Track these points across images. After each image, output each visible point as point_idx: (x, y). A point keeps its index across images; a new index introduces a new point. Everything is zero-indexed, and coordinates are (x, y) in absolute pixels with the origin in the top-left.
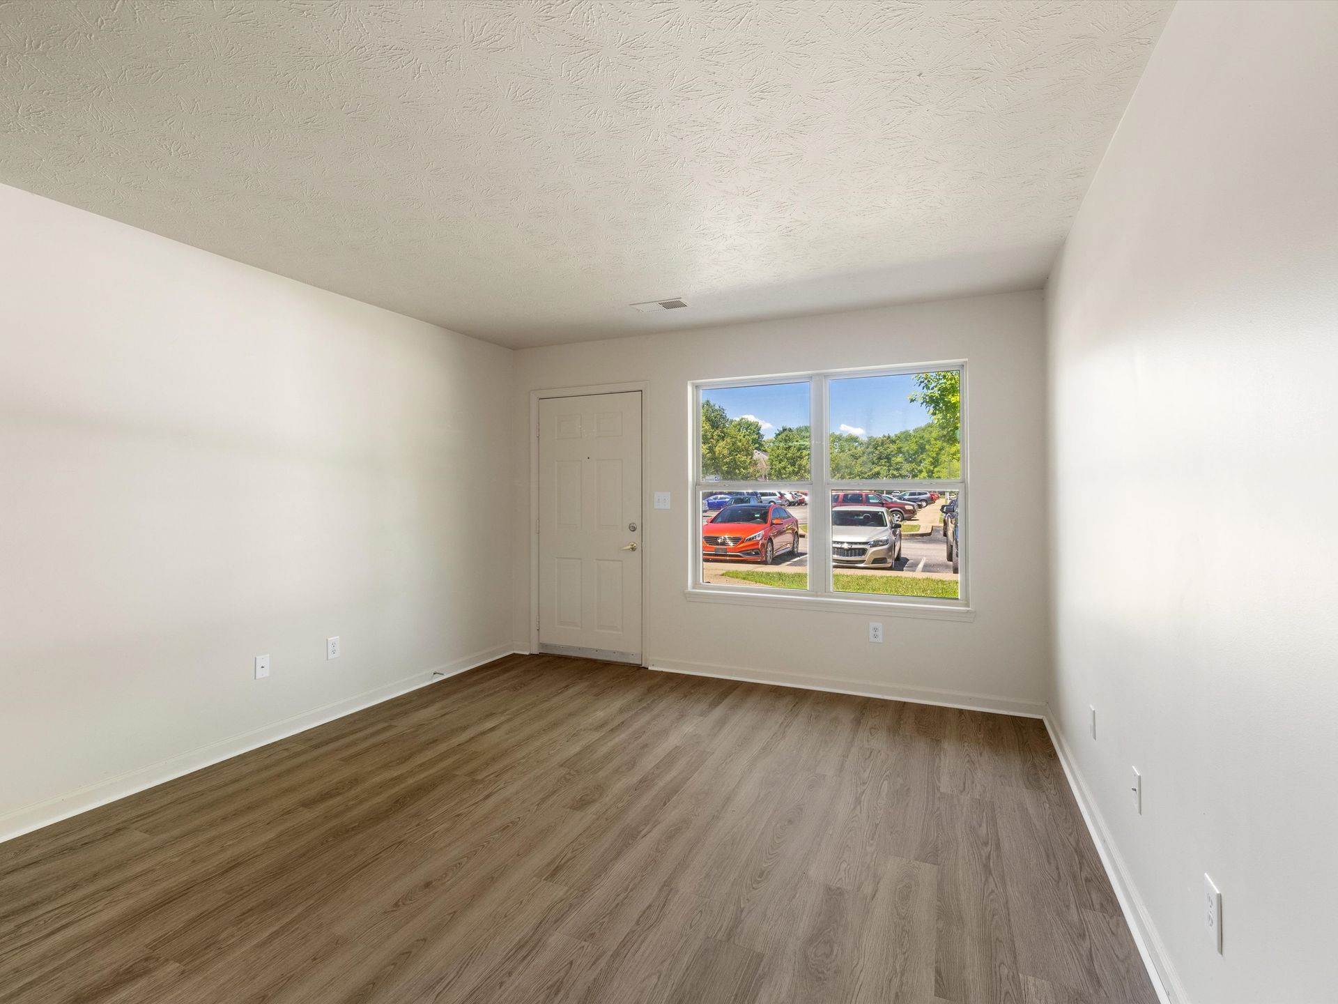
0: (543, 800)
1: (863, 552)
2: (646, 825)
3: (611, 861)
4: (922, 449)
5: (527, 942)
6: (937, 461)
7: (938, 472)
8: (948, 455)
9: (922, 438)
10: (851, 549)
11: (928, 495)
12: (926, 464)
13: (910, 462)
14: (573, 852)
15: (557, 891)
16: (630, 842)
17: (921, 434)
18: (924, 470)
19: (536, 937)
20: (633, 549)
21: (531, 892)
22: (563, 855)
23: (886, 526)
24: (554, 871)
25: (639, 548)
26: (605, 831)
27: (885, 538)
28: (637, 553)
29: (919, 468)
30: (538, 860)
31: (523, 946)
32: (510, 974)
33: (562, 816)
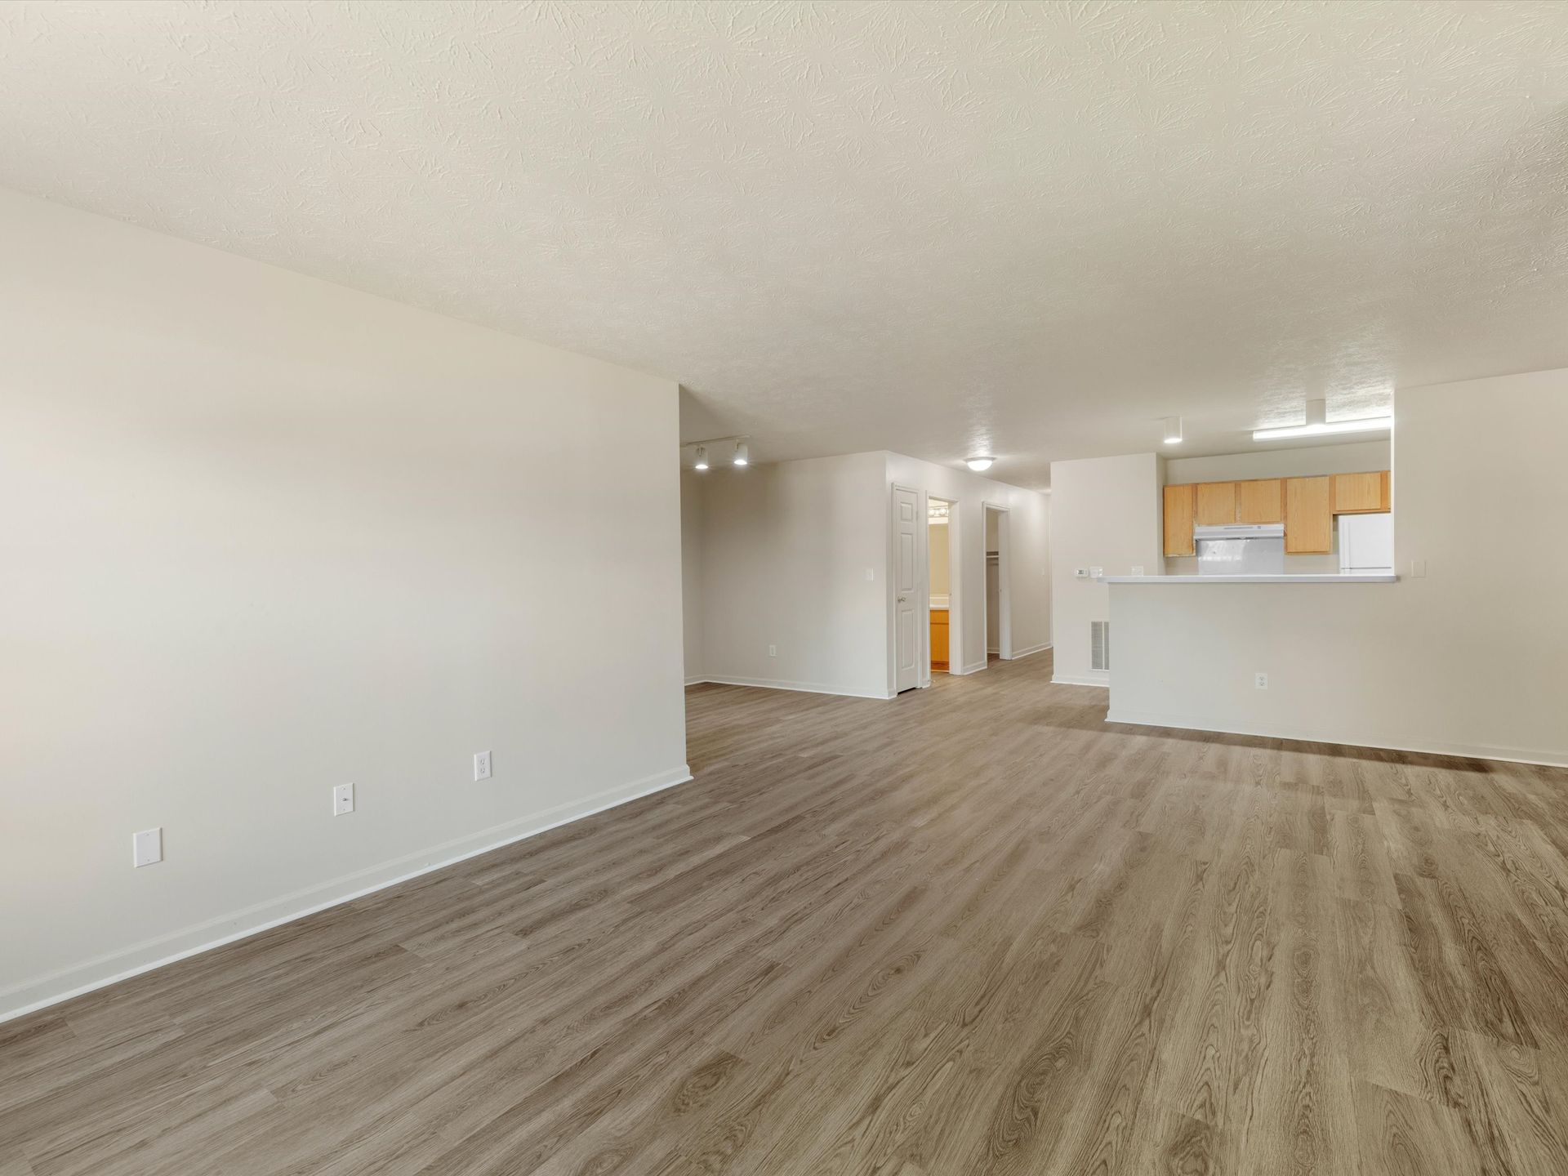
0: (778, 1084)
2: (645, 1018)
3: (708, 976)
5: (796, 922)
14: (747, 989)
15: (768, 953)
16: (677, 995)
19: (787, 924)
21: (792, 955)
22: (759, 987)
24: (770, 971)
26: (701, 1014)
30: (787, 985)
31: (797, 921)
32: (805, 908)
33: (753, 1044)
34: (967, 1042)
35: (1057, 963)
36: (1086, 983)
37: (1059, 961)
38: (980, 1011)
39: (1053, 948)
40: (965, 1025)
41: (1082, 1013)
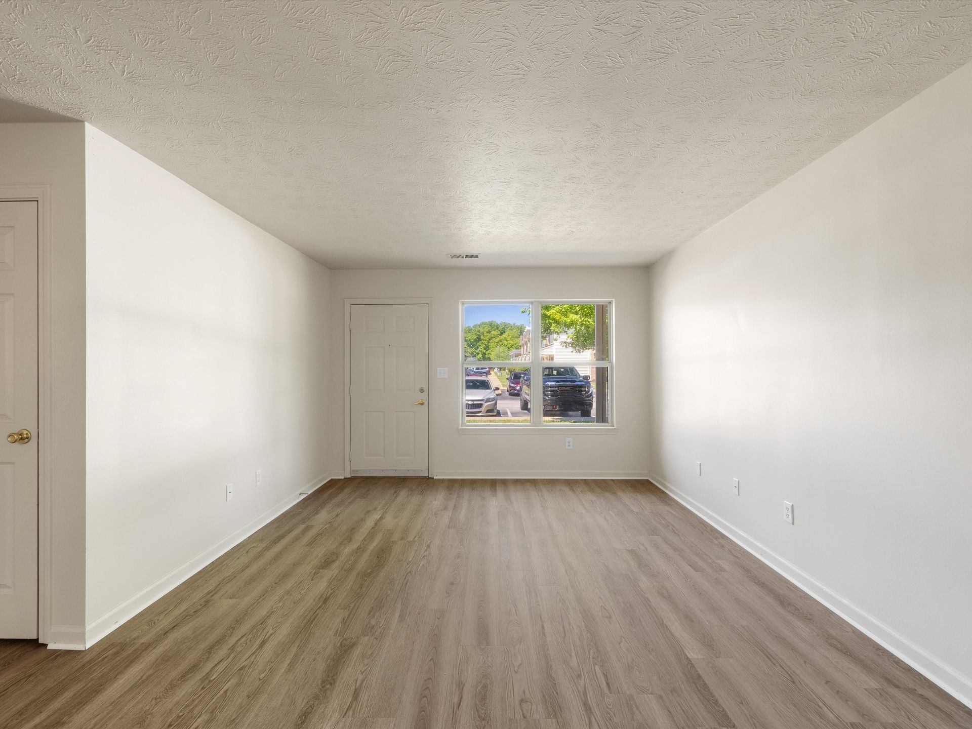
1: (480, 406)
4: (479, 339)
6: (488, 347)
7: (488, 354)
8: (494, 343)
9: (479, 331)
10: (473, 404)
11: (487, 369)
12: (481, 348)
13: (471, 347)
17: (478, 327)
18: (480, 353)
20: (422, 404)
23: (491, 389)
25: (426, 403)
27: (493, 397)
28: (425, 407)
29: (477, 351)
34: (407, 567)
35: (370, 612)
36: (355, 606)
37: (369, 614)
38: (405, 579)
39: (373, 622)
40: (410, 572)
41: (359, 590)
